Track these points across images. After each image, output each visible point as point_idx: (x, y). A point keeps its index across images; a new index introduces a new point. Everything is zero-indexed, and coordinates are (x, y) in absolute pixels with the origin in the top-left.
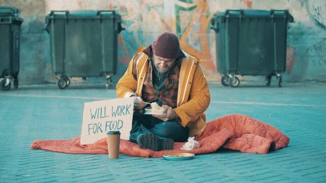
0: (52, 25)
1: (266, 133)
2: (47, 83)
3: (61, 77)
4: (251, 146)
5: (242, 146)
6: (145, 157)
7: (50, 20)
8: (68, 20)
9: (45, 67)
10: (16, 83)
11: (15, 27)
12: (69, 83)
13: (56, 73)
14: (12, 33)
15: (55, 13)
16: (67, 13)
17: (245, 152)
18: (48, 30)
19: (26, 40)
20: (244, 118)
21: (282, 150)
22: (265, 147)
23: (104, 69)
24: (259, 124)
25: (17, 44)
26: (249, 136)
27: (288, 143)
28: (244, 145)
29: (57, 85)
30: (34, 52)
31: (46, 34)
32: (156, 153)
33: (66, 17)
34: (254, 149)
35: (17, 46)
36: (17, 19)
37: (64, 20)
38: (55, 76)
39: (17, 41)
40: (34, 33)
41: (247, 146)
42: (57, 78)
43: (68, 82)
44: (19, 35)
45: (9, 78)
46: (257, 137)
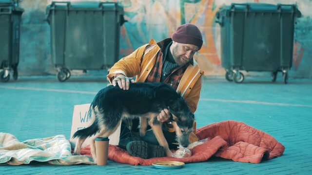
0: (53, 16)
1: (260, 141)
2: (48, 74)
3: (61, 69)
4: (243, 155)
5: (234, 155)
6: (134, 165)
7: (51, 11)
8: (69, 11)
9: (46, 58)
10: (16, 74)
11: (15, 17)
12: (70, 75)
13: (56, 66)
14: (11, 23)
15: (57, 4)
16: (69, 4)
17: (238, 161)
18: (49, 21)
19: (27, 30)
20: (239, 125)
21: (276, 159)
22: (258, 157)
23: (105, 62)
24: (254, 131)
25: (17, 34)
26: (242, 144)
27: (283, 151)
28: (236, 154)
29: (56, 77)
30: (34, 43)
31: (47, 24)
32: (146, 161)
33: (67, 8)
34: (247, 159)
35: (17, 37)
36: (17, 9)
37: (65, 11)
38: (55, 68)
39: (17, 31)
40: (35, 23)
41: (240, 155)
42: (57, 71)
43: (68, 75)
44: (19, 26)
45: (8, 70)
46: (251, 145)
